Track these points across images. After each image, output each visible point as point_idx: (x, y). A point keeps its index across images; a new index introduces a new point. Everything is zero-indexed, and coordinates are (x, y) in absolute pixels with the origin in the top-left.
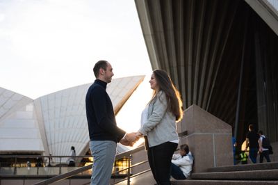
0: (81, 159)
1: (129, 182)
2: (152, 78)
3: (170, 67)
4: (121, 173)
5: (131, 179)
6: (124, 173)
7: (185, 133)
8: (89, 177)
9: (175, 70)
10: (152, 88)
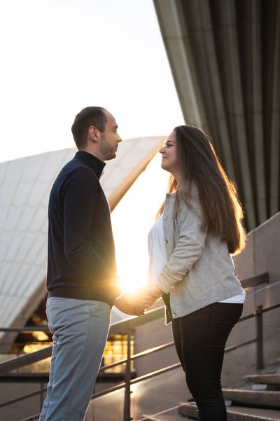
0: (13, 335)
1: (128, 393)
2: (169, 145)
3: (229, 115)
4: (109, 371)
5: (133, 387)
6: (118, 370)
7: (264, 279)
8: (44, 378)
9: (240, 123)
10: (165, 167)
